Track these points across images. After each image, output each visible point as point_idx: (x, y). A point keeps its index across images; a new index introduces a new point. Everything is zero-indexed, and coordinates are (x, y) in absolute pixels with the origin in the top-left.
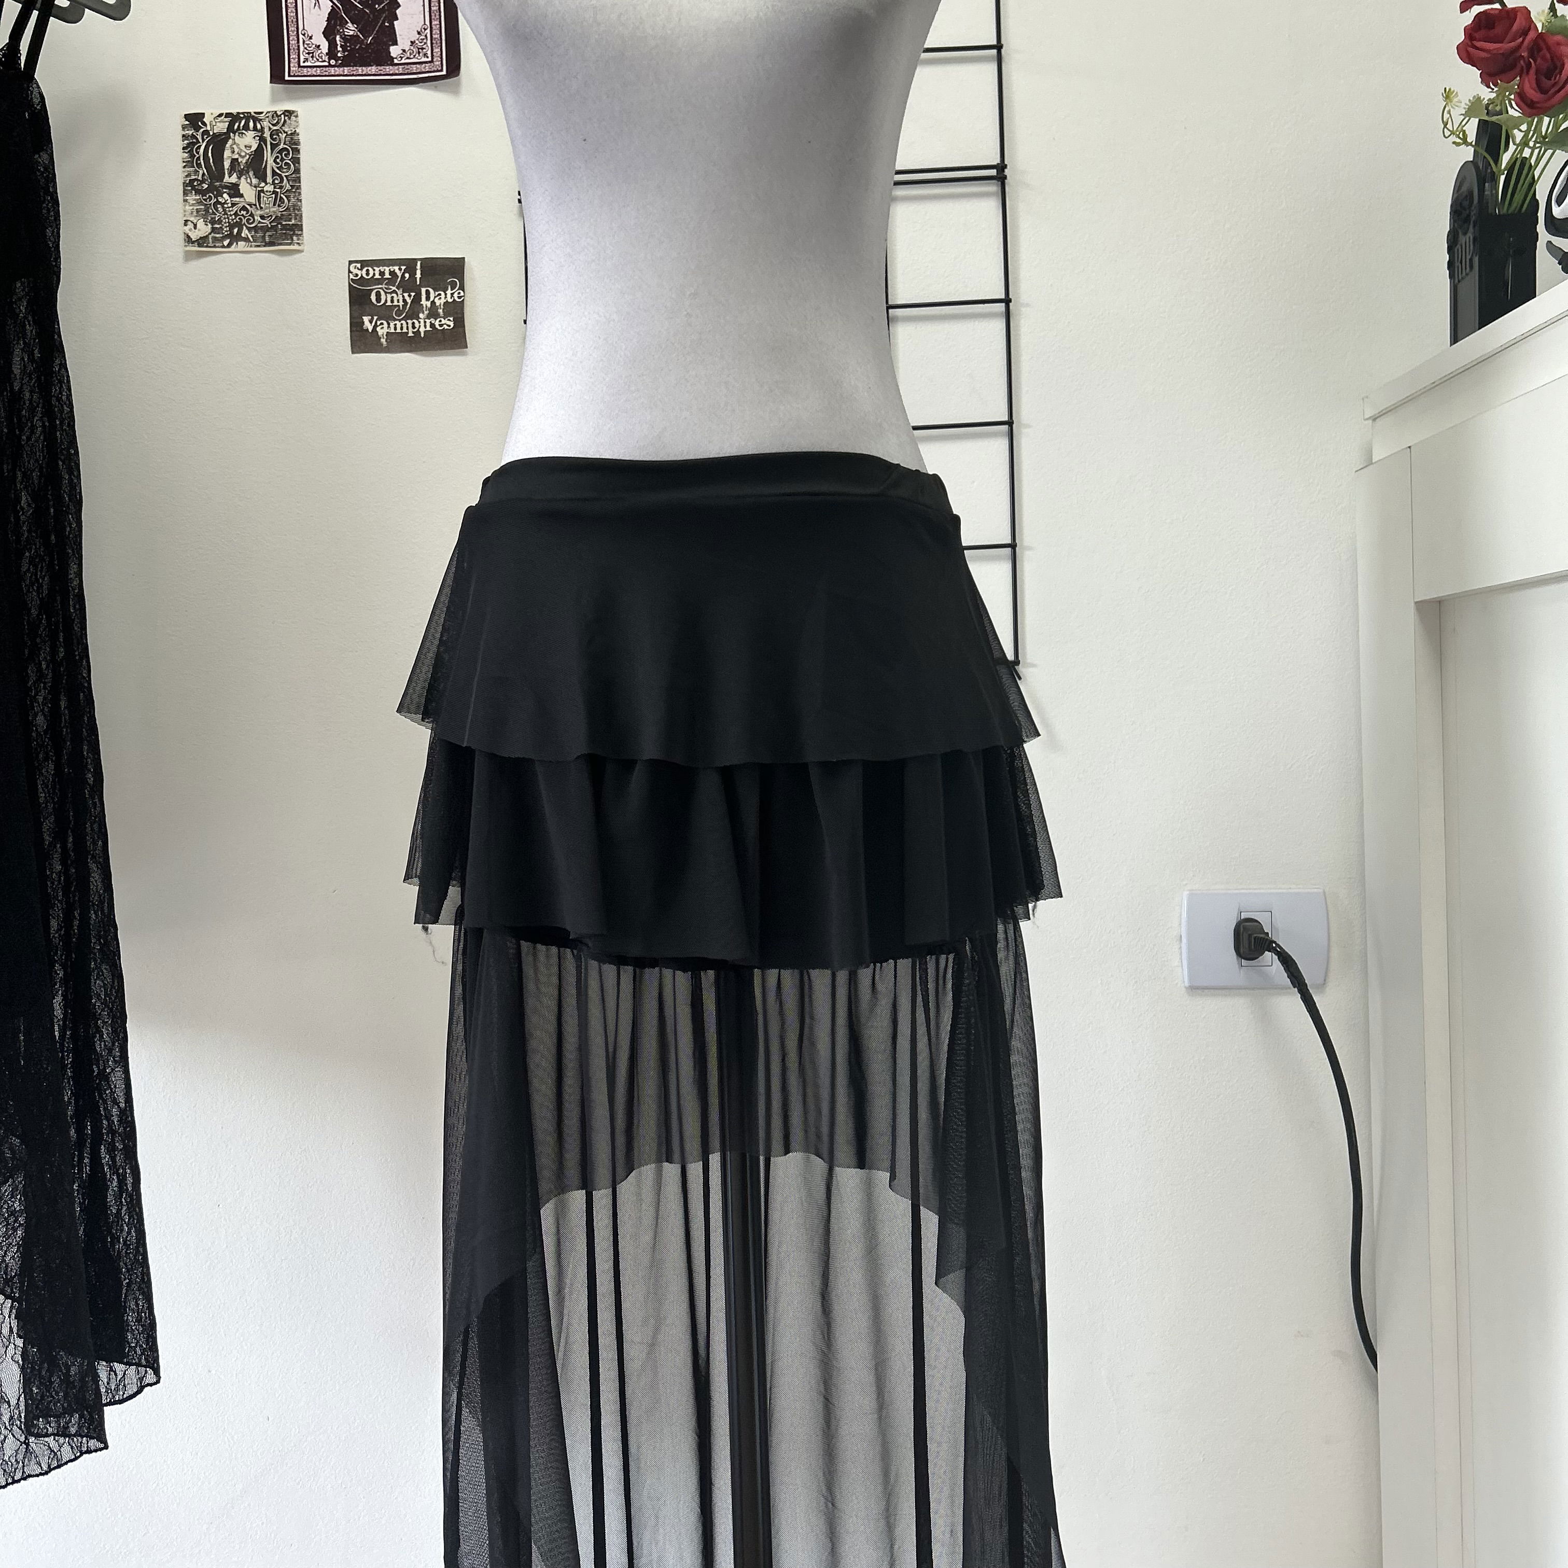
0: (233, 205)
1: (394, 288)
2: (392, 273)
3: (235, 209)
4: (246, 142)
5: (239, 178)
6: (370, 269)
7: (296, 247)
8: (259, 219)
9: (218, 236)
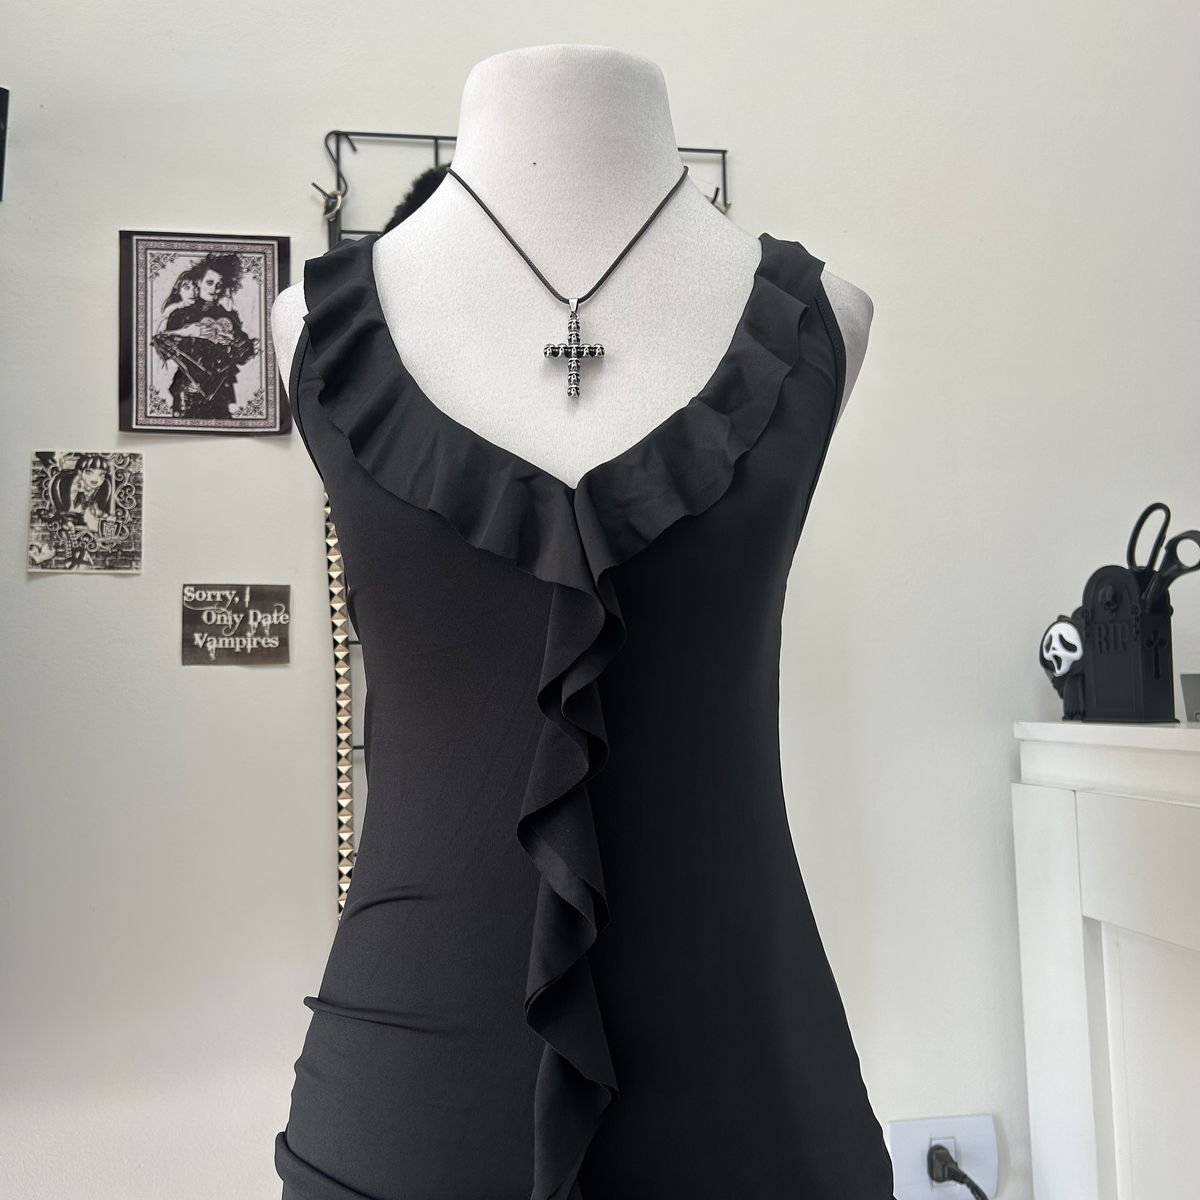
0: (77, 532)
1: (224, 610)
2: (223, 597)
3: (78, 535)
4: (92, 479)
5: (84, 509)
6: (203, 593)
7: (134, 571)
8: (101, 545)
9: (60, 559)
